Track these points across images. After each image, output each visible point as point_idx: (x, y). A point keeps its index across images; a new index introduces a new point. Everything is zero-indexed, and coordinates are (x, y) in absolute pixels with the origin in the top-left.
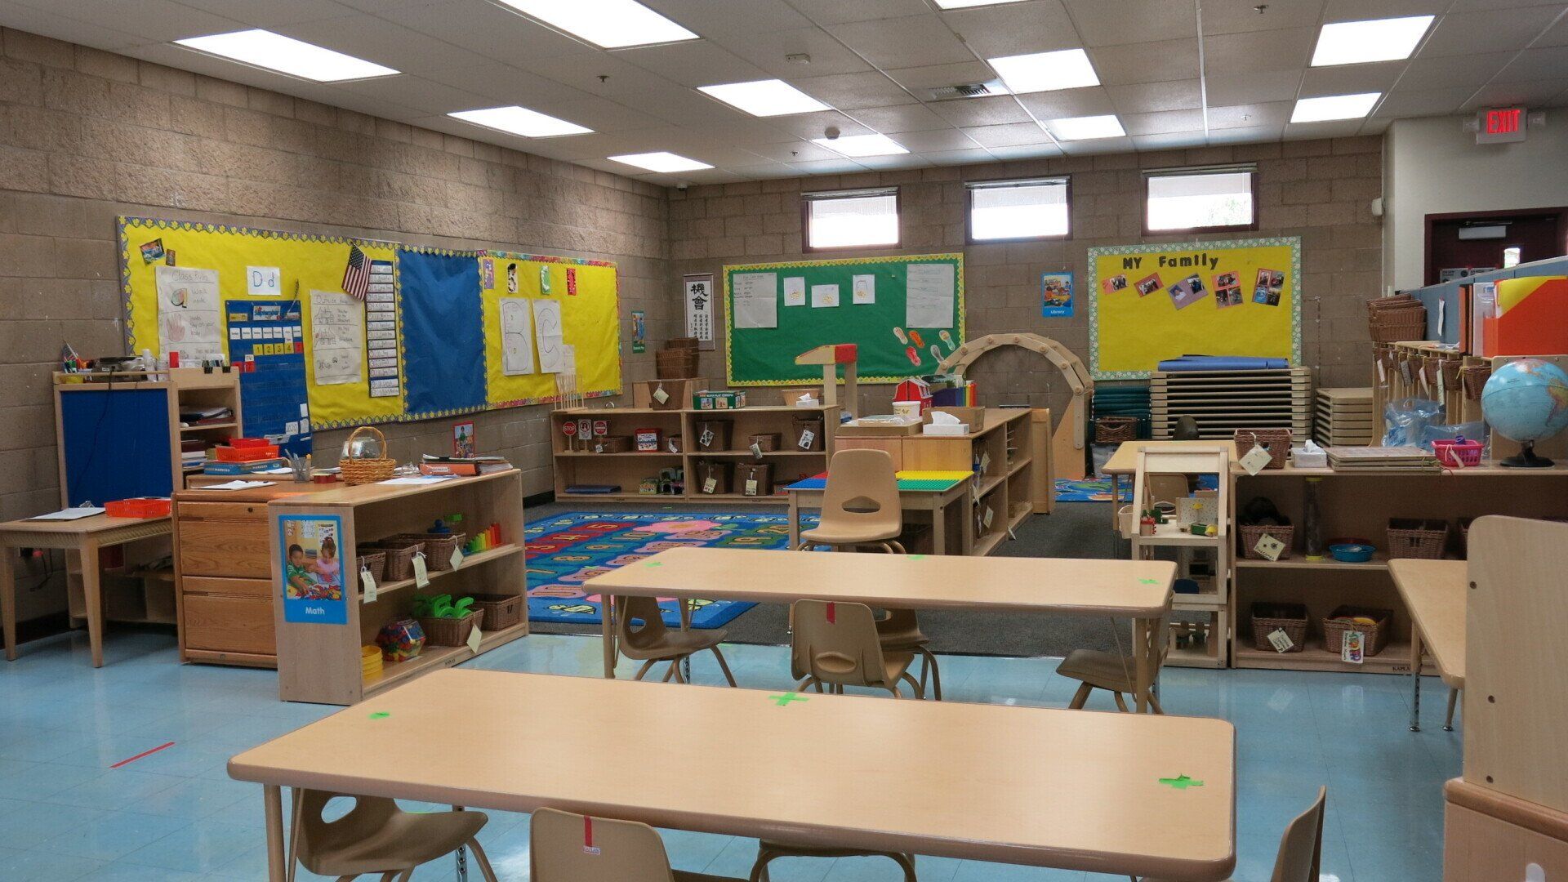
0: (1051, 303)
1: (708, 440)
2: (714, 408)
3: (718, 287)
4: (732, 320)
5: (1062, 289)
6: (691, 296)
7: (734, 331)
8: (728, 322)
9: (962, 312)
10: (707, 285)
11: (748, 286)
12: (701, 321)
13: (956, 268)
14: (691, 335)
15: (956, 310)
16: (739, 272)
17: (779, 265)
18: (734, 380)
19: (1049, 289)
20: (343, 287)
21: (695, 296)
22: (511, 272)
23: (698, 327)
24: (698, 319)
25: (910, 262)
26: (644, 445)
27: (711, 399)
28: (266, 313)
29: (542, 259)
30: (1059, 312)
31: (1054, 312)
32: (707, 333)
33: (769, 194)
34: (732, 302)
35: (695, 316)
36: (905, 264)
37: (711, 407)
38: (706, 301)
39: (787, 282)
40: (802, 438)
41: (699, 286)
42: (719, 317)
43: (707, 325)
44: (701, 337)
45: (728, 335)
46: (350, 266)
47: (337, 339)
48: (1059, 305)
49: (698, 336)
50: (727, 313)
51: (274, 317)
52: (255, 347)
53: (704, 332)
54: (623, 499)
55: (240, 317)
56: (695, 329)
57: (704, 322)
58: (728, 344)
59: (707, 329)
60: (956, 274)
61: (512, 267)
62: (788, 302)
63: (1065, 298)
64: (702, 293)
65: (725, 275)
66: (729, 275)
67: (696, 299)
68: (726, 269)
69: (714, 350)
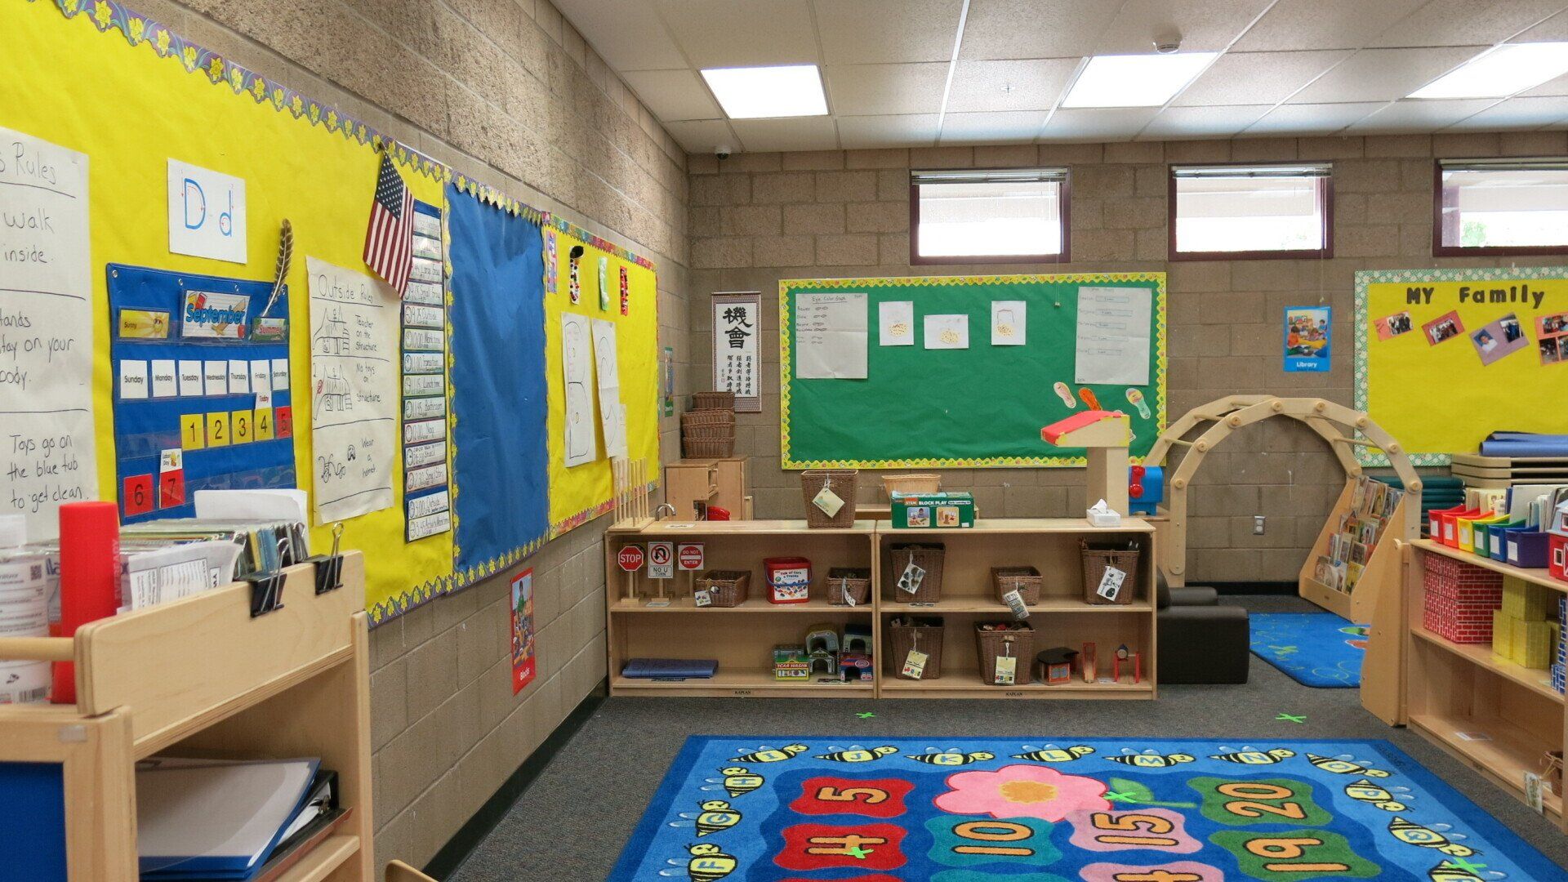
0: (1298, 351)
2: (933, 525)
3: (770, 315)
4: (793, 365)
5: (1315, 331)
6: (722, 326)
7: (795, 382)
8: (785, 369)
9: (1163, 362)
10: (751, 310)
11: (821, 312)
12: (739, 365)
13: (1155, 294)
14: (721, 387)
15: (1153, 358)
16: (806, 291)
17: (873, 281)
18: (793, 459)
19: (1295, 330)
20: (365, 258)
21: (731, 327)
22: (574, 263)
23: (734, 375)
24: (735, 362)
25: (1083, 284)
26: (784, 590)
27: (927, 510)
28: (215, 315)
29: (601, 245)
30: (1310, 365)
31: (1302, 365)
32: (748, 385)
33: (857, 171)
34: (793, 336)
35: (730, 357)
36: (1075, 287)
37: (927, 523)
38: (748, 335)
39: (885, 308)
40: (1104, 581)
41: (737, 310)
42: (769, 360)
43: (749, 371)
44: (739, 391)
45: (785, 389)
46: (380, 206)
47: (354, 397)
48: (1309, 354)
49: (734, 389)
50: (784, 355)
51: (232, 331)
52: (186, 420)
53: (744, 383)
55: (146, 323)
56: (729, 378)
57: (744, 368)
58: (785, 403)
59: (749, 379)
60: (1155, 303)
61: (578, 252)
62: (886, 339)
63: (1318, 344)
64: (743, 321)
65: (782, 294)
66: (788, 294)
67: (732, 331)
68: (784, 285)
69: (760, 412)
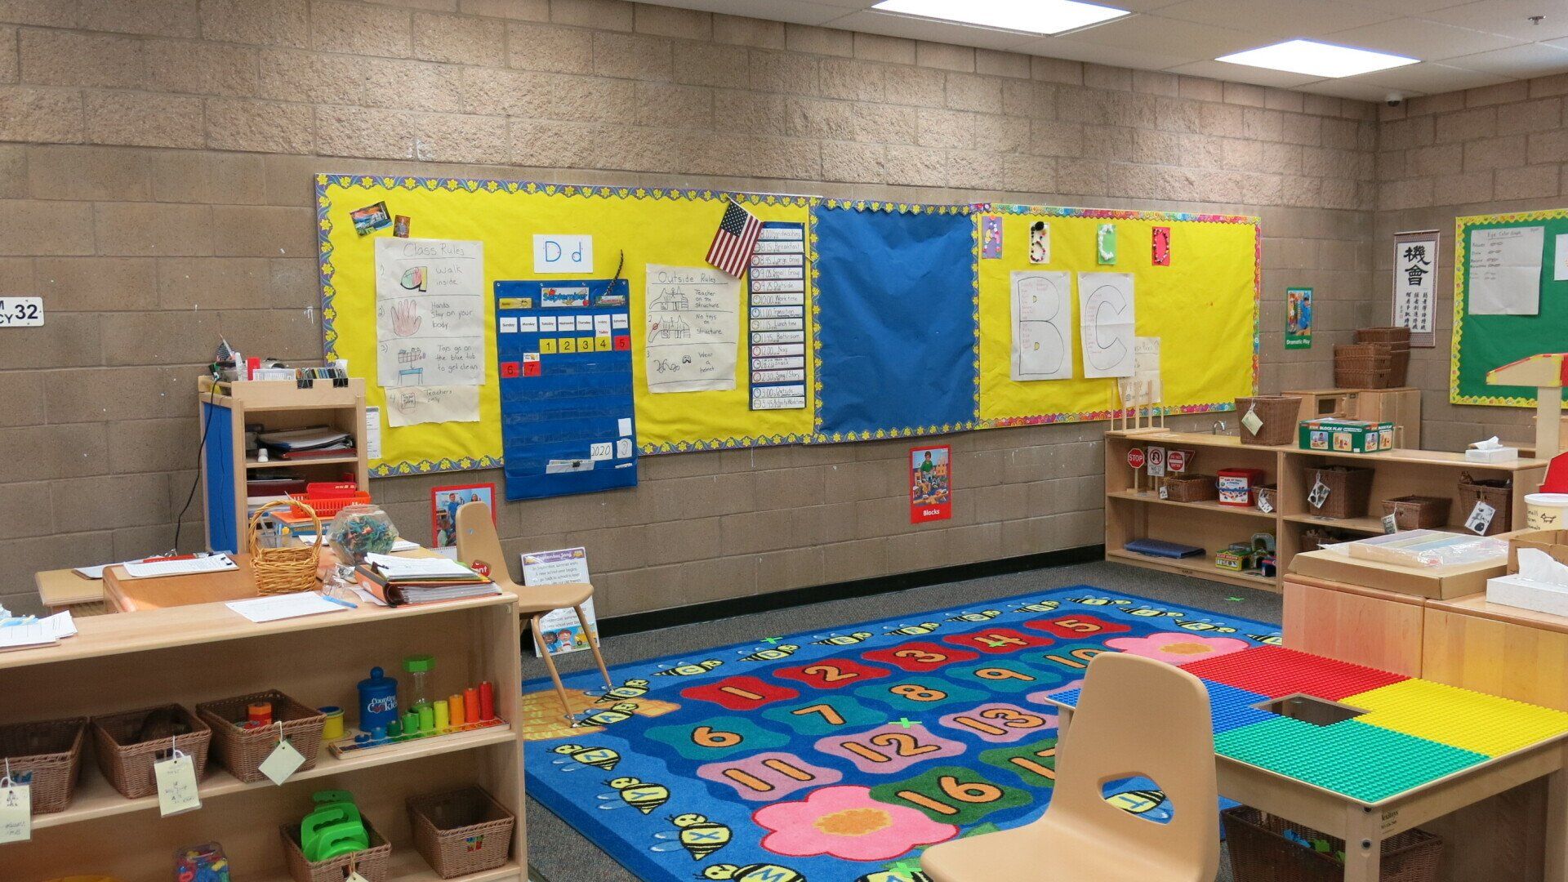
1: (1320, 498)
2: (1331, 448)
3: (1447, 252)
4: (1466, 301)
6: (1403, 264)
7: (1468, 319)
8: (1458, 305)
10: (1430, 248)
11: (1495, 248)
12: (1416, 302)
14: (1399, 323)
16: (1482, 227)
17: (1549, 214)
18: (1462, 394)
20: (707, 259)
21: (1411, 265)
22: (1037, 235)
23: (1412, 311)
24: (1413, 299)
26: (1228, 494)
27: (1325, 435)
28: (564, 297)
29: (1102, 215)
32: (1424, 321)
33: (1542, 99)
34: (1467, 274)
35: (1409, 294)
37: (1326, 446)
38: (1426, 272)
39: (1562, 241)
40: (1474, 514)
41: (1417, 249)
42: (1444, 297)
43: (1425, 308)
44: (1415, 327)
45: (1457, 324)
46: (723, 231)
47: (693, 331)
49: (1411, 324)
50: (1458, 291)
51: (579, 303)
52: (543, 342)
53: (1420, 318)
54: (1191, 571)
55: (516, 303)
56: (1407, 314)
57: (1421, 305)
58: (1456, 339)
59: (1424, 315)
61: (1039, 226)
62: (1562, 275)
64: (1422, 259)
65: (1459, 231)
66: (1464, 231)
67: (1411, 269)
68: (1461, 222)
69: (1434, 347)
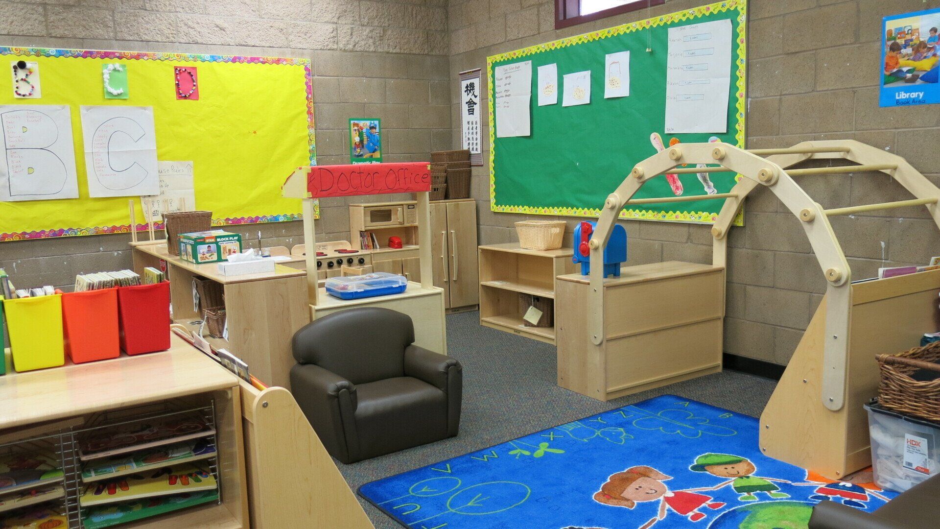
0: (898, 76)
3: (484, 85)
4: (495, 126)
5: (923, 45)
6: (465, 98)
7: (498, 141)
8: (492, 132)
9: (741, 105)
10: (477, 83)
11: (507, 81)
12: (472, 129)
13: (735, 24)
14: (465, 148)
15: (733, 100)
16: (500, 64)
17: (533, 49)
18: (496, 204)
19: (895, 48)
21: (468, 98)
22: (21, 74)
23: (471, 136)
24: (471, 126)
25: (673, 25)
29: (106, 55)
30: (914, 95)
31: (903, 96)
32: (477, 144)
34: (495, 103)
35: (468, 122)
36: (666, 27)
38: (475, 104)
39: (541, 70)
41: (470, 85)
42: (485, 124)
43: (476, 133)
45: (492, 146)
48: (913, 80)
49: (471, 147)
50: (491, 118)
53: (475, 142)
56: (469, 139)
58: (492, 158)
59: (476, 139)
60: (735, 35)
61: (22, 65)
62: (542, 101)
63: (926, 65)
64: (473, 94)
65: (489, 68)
66: (492, 67)
67: (469, 102)
68: (490, 60)
69: (482, 166)
